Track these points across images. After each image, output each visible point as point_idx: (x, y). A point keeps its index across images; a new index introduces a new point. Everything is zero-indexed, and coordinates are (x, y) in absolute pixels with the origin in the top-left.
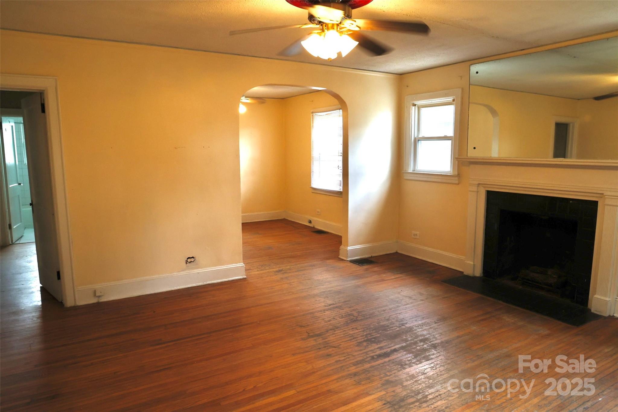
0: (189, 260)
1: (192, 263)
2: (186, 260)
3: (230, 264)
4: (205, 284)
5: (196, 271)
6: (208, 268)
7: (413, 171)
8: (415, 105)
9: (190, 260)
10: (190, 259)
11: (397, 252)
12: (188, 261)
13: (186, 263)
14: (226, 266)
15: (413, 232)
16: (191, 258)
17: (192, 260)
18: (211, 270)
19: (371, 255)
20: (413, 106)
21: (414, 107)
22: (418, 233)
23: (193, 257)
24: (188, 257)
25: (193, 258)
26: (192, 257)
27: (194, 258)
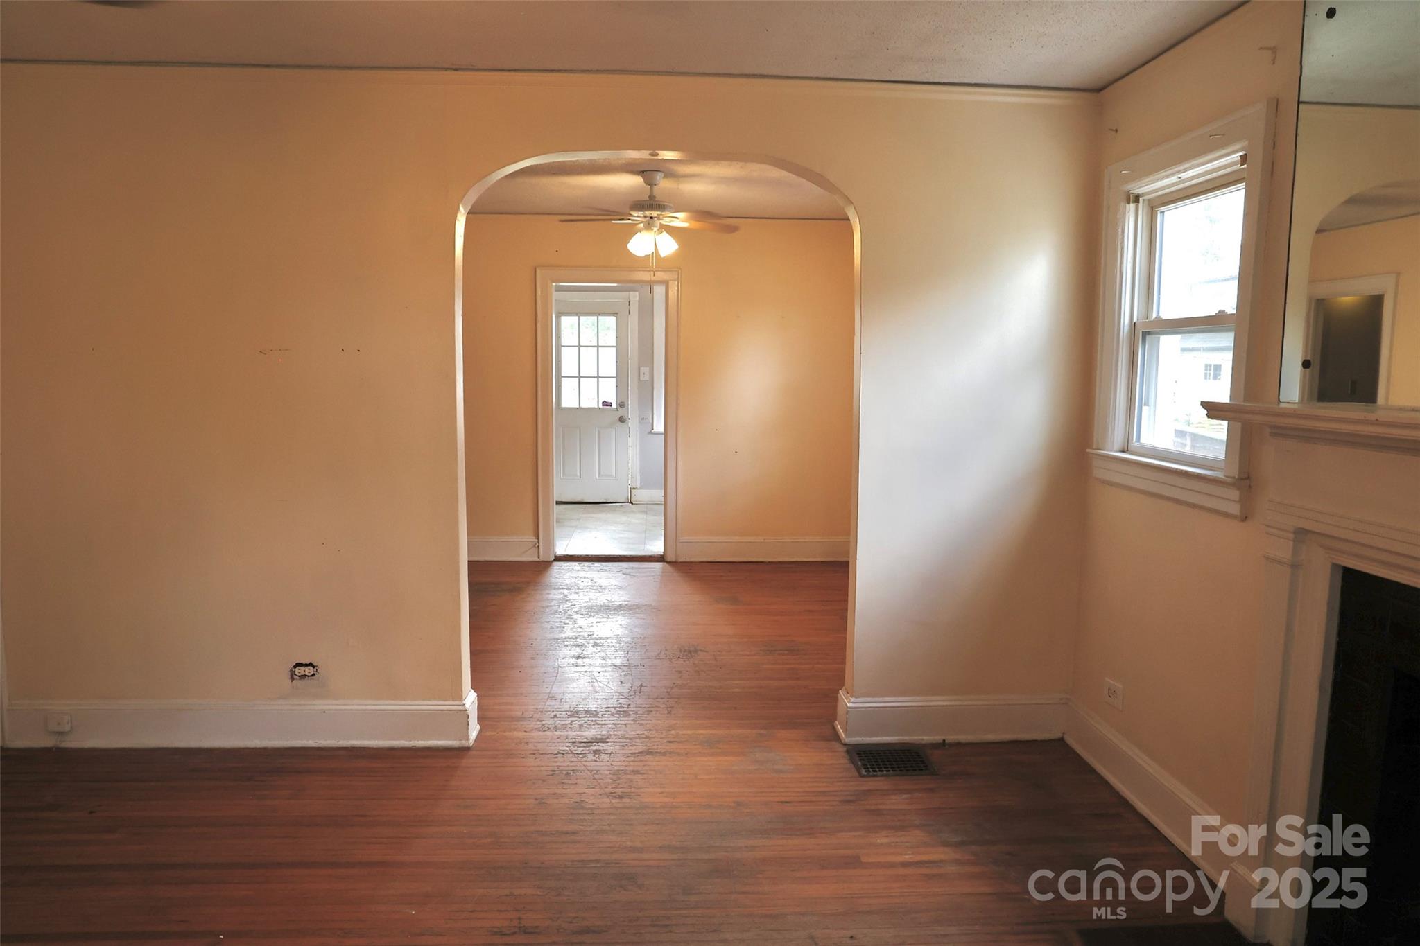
0: (300, 671)
1: (307, 681)
2: (291, 671)
3: (424, 700)
4: (341, 746)
5: (320, 704)
6: (356, 701)
7: (1123, 451)
8: (1137, 199)
9: (303, 671)
10: (302, 668)
11: (1061, 740)
12: (297, 674)
13: (292, 679)
14: (409, 702)
15: (1106, 679)
16: (306, 665)
17: (308, 671)
18: (364, 707)
19: (943, 738)
20: (1129, 203)
21: (1132, 206)
22: (1119, 686)
23: (311, 664)
24: (298, 662)
25: (311, 668)
26: (308, 663)
27: (314, 667)
